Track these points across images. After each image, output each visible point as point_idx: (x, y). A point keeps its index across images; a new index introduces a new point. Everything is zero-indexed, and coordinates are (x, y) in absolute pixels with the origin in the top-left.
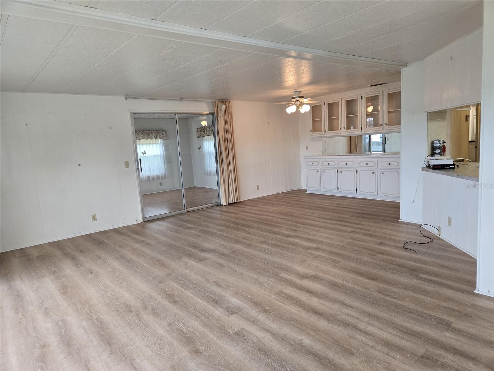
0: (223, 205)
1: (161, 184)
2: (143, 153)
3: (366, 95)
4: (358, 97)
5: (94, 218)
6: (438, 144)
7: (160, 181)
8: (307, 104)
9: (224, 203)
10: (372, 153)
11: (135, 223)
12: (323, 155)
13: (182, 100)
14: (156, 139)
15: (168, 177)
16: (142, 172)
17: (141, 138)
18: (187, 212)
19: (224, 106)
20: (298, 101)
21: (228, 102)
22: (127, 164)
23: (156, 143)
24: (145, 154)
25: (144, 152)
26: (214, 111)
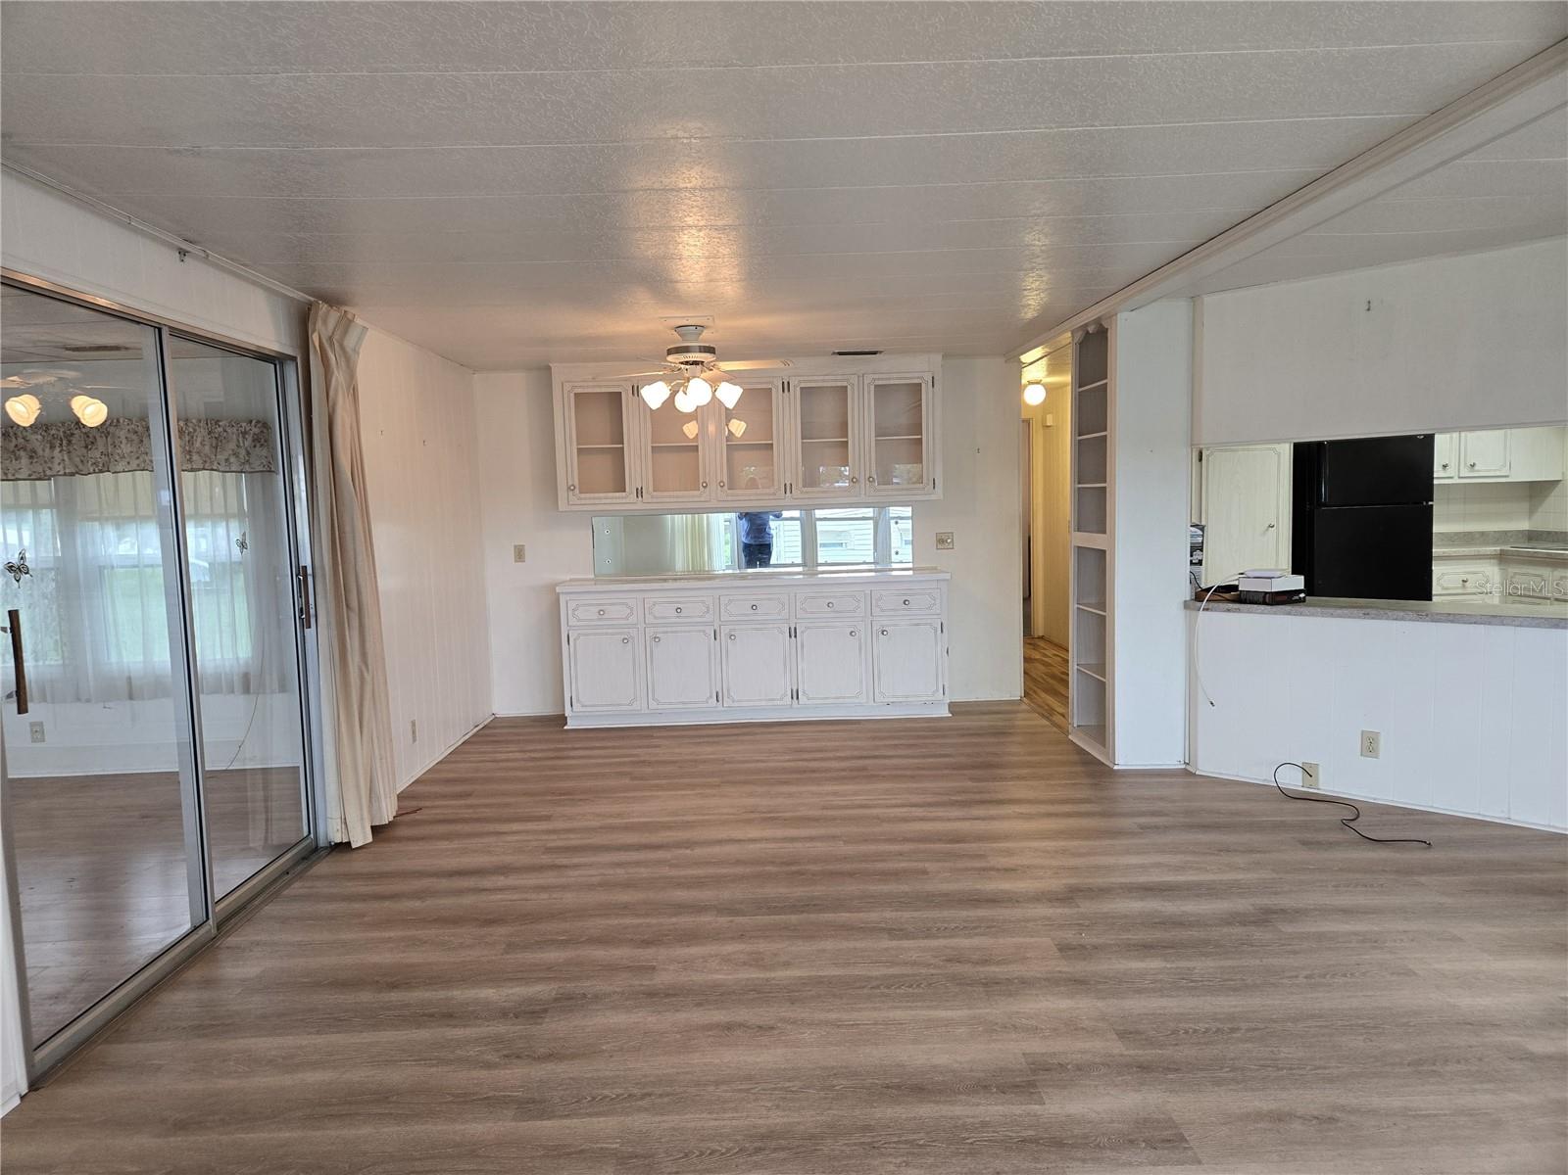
0: (356, 846)
3: (800, 382)
4: (772, 383)
6: (1198, 536)
10: (820, 569)
12: (596, 581)
18: (217, 930)
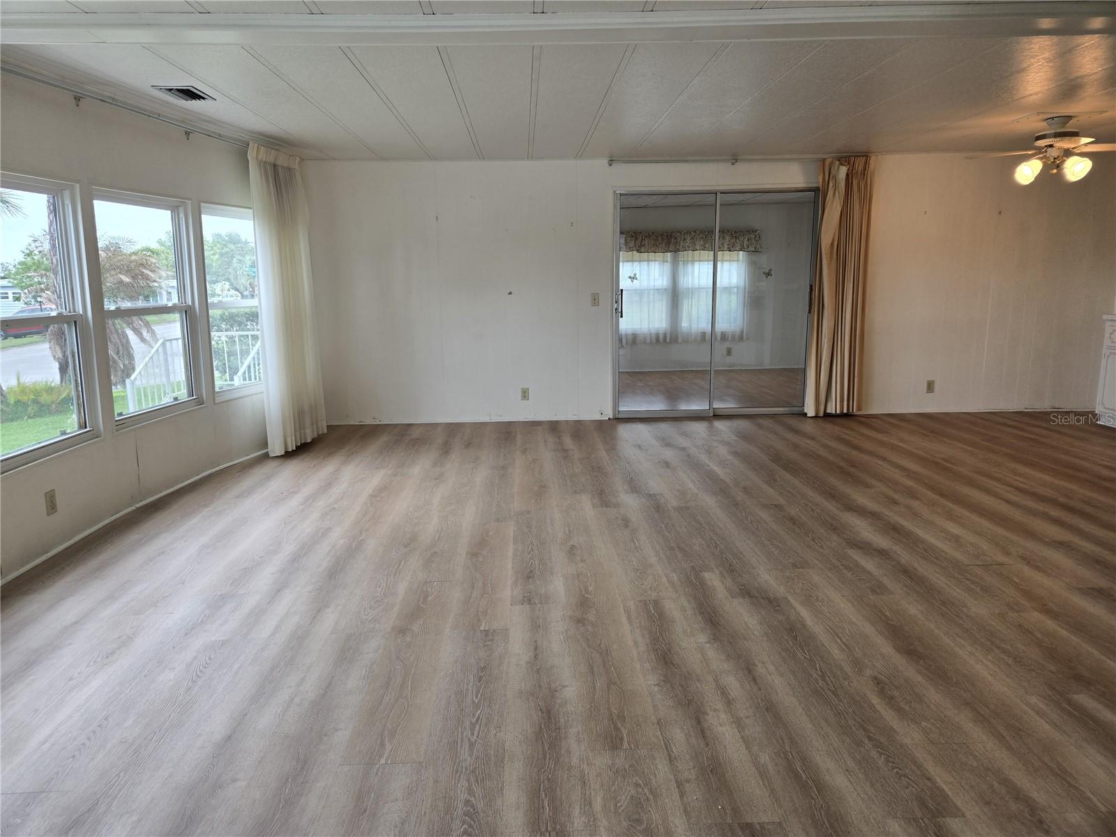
0: (808, 415)
1: (729, 352)
2: (630, 278)
5: (525, 394)
7: (727, 345)
8: (1083, 155)
9: (810, 411)
11: (598, 417)
13: (735, 159)
14: (730, 251)
15: (747, 339)
16: (622, 317)
17: (698, 247)
18: (714, 416)
19: (843, 171)
20: (1051, 146)
21: (862, 160)
22: (595, 300)
23: (732, 259)
24: (635, 281)
25: (632, 276)
26: (818, 183)
